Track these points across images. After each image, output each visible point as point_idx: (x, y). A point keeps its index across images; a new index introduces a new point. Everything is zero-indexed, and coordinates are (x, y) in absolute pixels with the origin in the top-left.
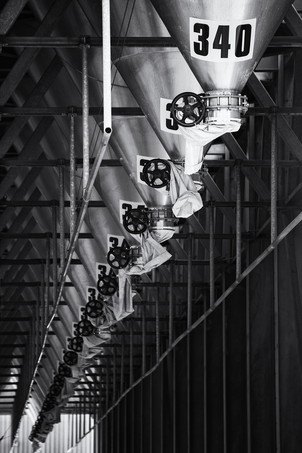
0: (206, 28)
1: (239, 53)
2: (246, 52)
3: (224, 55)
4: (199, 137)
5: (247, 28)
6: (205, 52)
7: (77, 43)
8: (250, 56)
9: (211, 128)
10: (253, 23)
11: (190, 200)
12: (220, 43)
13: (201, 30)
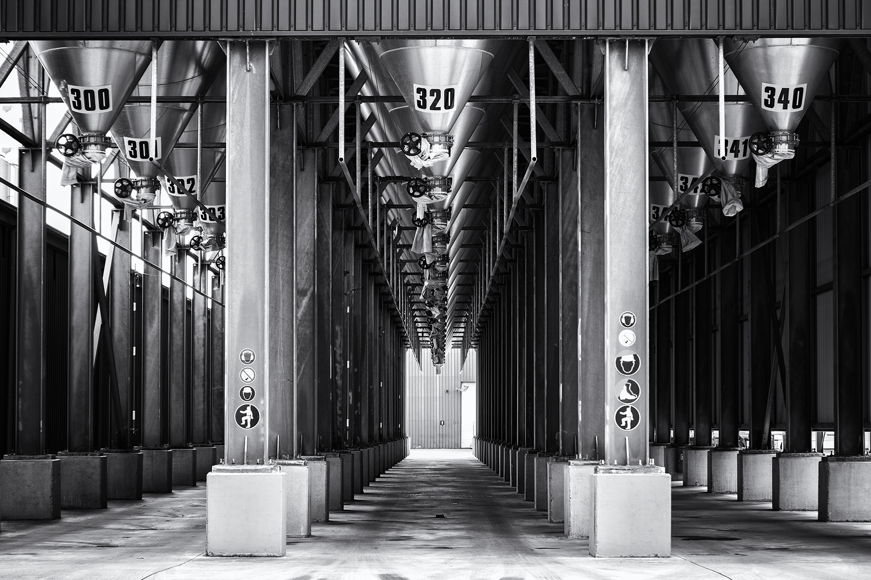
0: (773, 90)
1: (794, 106)
2: (799, 106)
3: (785, 107)
4: (767, 162)
5: (801, 90)
6: (772, 106)
7: (670, 100)
8: (801, 108)
9: (776, 157)
10: (805, 86)
11: (736, 204)
12: (783, 99)
13: (770, 91)
